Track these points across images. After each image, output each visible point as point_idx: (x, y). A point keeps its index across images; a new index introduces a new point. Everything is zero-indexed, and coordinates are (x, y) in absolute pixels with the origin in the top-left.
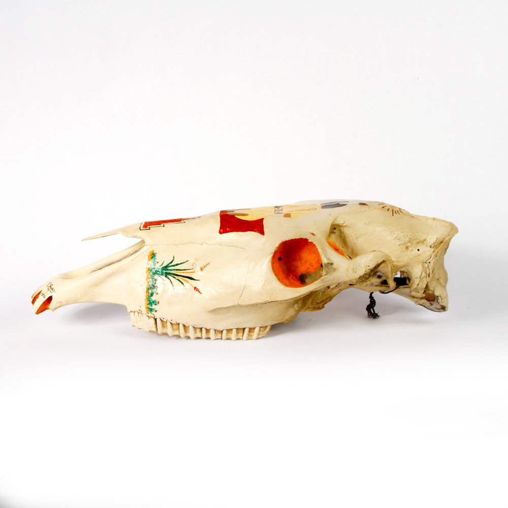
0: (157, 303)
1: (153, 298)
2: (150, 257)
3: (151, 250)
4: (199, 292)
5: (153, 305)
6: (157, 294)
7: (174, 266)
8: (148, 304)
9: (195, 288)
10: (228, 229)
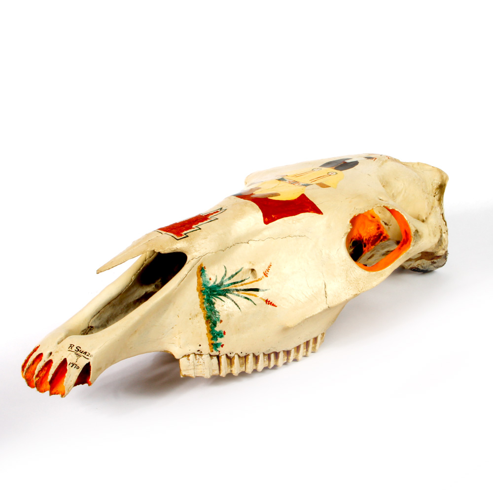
0: (223, 334)
1: (217, 329)
2: (199, 274)
3: (198, 264)
4: (273, 305)
5: (219, 339)
6: (221, 321)
7: (230, 278)
8: (212, 339)
9: (267, 301)
10: (273, 216)
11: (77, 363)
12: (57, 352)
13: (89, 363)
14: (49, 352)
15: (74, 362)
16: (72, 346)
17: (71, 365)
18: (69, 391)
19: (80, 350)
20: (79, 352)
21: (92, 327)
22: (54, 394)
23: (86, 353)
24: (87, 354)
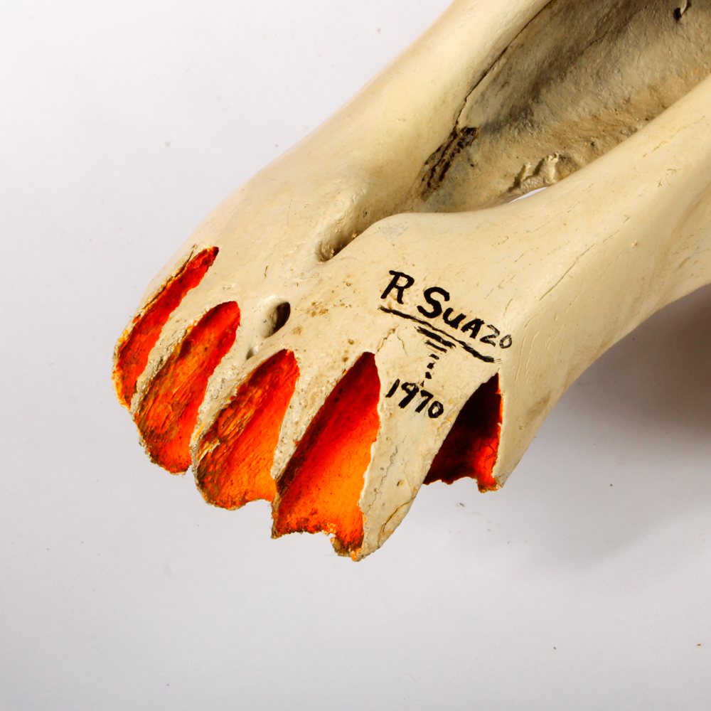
11: (429, 386)
12: (318, 310)
13: (495, 379)
14: (271, 300)
15: (415, 375)
16: (402, 282)
17: (400, 394)
18: (384, 533)
19: (445, 306)
20: (438, 322)
21: (469, 131)
22: (300, 531)
23: (478, 323)
24: (484, 331)
